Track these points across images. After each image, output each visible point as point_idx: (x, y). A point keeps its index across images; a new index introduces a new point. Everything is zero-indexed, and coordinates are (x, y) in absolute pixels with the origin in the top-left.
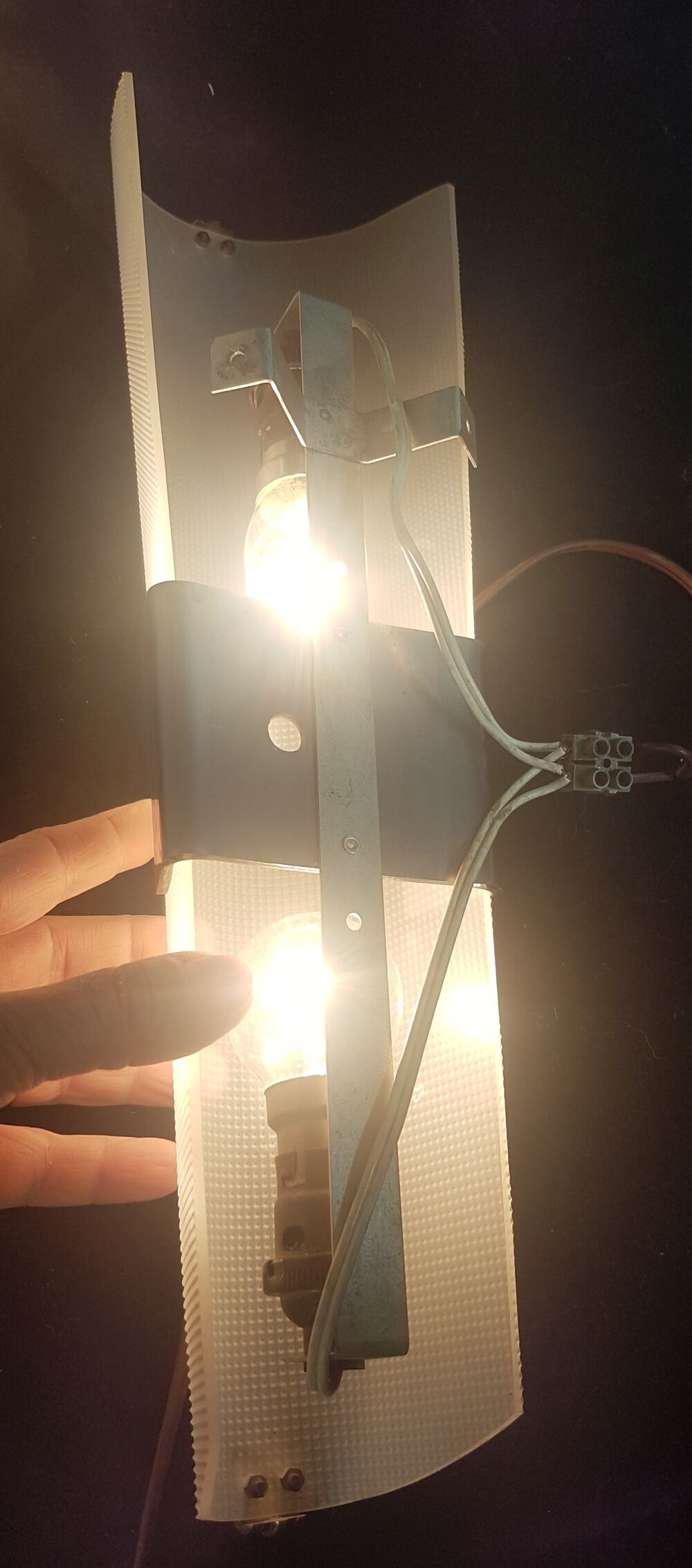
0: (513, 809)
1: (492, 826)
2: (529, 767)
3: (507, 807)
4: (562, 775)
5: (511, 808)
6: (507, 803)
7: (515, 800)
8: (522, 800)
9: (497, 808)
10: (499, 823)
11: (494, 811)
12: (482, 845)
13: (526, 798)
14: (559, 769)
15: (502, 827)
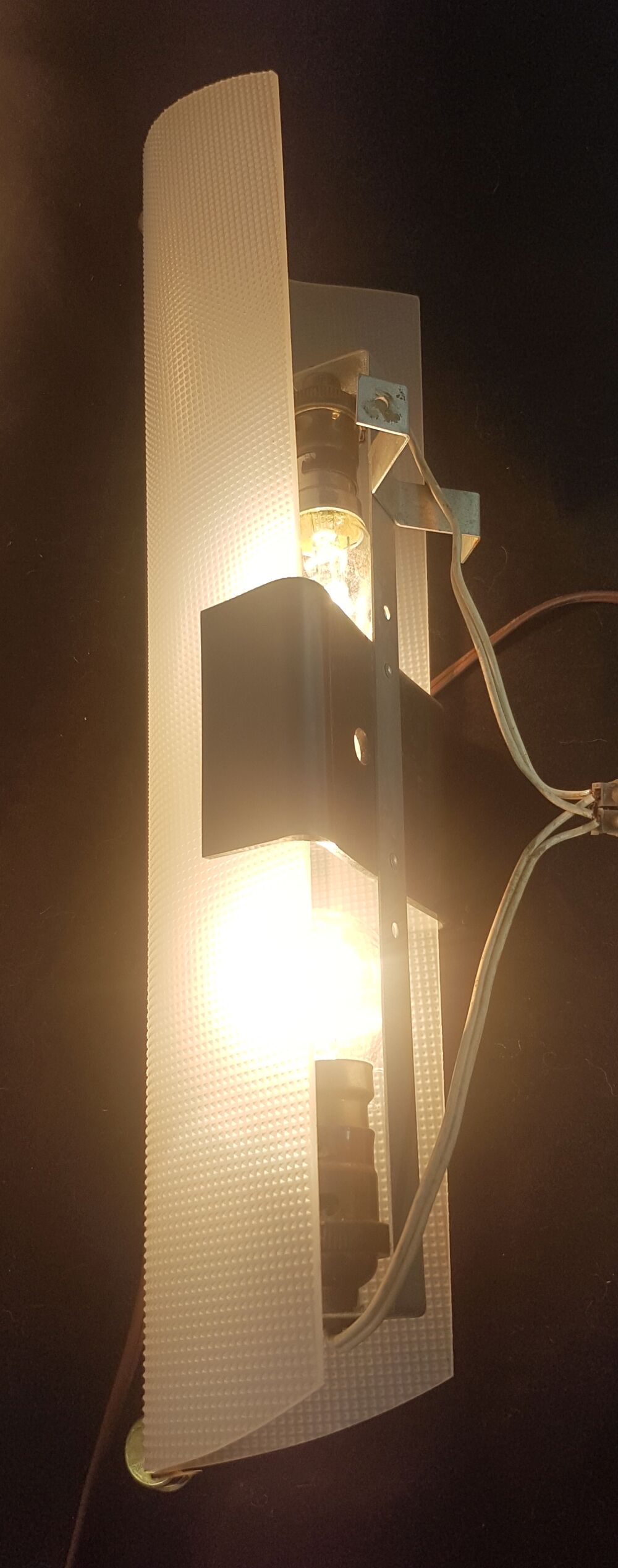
0: (547, 847)
1: (528, 862)
2: (562, 811)
3: (541, 846)
4: (593, 819)
5: (544, 847)
6: (542, 843)
7: (549, 840)
8: (555, 840)
9: (532, 847)
10: (535, 861)
11: (530, 849)
12: (521, 879)
13: (558, 839)
14: (589, 814)
15: (537, 864)
